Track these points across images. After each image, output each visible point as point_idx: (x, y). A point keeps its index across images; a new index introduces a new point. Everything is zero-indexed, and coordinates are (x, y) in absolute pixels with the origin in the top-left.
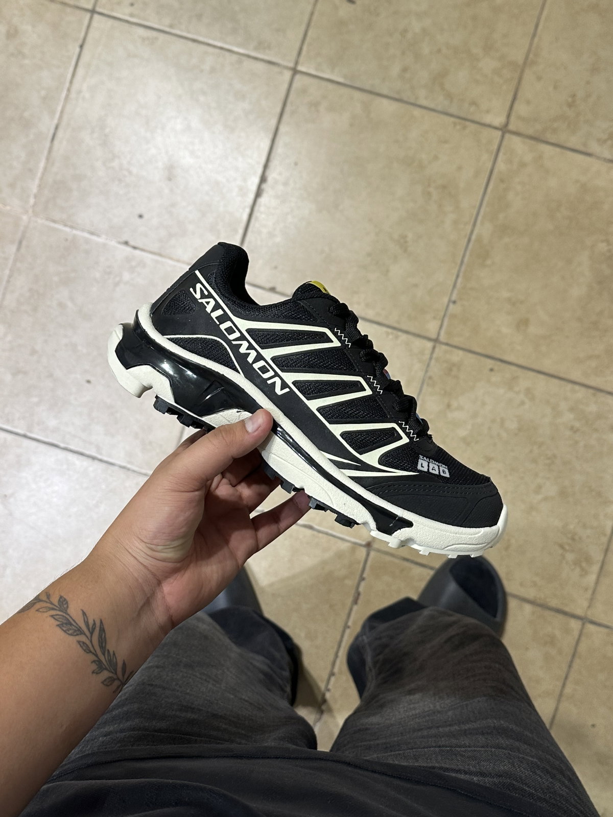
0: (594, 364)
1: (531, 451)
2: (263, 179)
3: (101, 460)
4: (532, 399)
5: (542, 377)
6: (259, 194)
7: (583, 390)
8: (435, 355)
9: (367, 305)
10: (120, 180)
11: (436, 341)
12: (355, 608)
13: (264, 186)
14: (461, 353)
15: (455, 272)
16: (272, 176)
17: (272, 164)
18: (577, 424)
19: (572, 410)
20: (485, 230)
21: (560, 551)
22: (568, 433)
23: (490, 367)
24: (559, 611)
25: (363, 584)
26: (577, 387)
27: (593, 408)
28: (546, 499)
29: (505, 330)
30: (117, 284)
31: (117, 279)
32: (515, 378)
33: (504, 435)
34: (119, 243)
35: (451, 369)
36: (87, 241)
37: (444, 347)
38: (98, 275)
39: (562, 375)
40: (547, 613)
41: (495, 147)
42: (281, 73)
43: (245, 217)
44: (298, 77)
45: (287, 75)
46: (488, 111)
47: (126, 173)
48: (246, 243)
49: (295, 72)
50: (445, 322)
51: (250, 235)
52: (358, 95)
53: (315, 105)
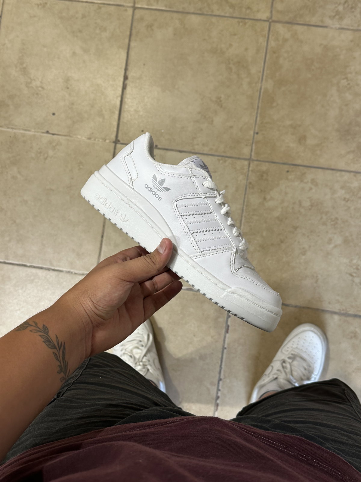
0: (351, 156)
1: (321, 218)
2: (126, 78)
3: (54, 270)
4: (317, 185)
5: (320, 170)
6: (124, 87)
7: (348, 174)
8: (251, 169)
9: (203, 145)
10: (37, 94)
11: (250, 160)
12: (227, 335)
13: (127, 82)
14: (267, 164)
15: (255, 114)
16: (130, 74)
17: (129, 68)
18: (347, 196)
19: (342, 188)
20: (269, 85)
21: (351, 278)
22: (343, 203)
23: (287, 170)
24: (355, 316)
25: (230, 319)
26: (343, 173)
27: (355, 184)
28: (335, 246)
29: (292, 145)
30: (46, 159)
31: (46, 155)
32: (304, 174)
33: (302, 211)
34: (43, 133)
35: (262, 176)
36: (24, 135)
37: (255, 162)
38: (33, 155)
39: (333, 167)
40: (349, 319)
41: (267, 32)
42: (126, 10)
43: (118, 103)
44: (137, 11)
45: (130, 11)
46: (258, 11)
47: (40, 89)
48: (122, 119)
49: (134, 8)
50: (254, 148)
51: (124, 115)
52: (175, 15)
53: (150, 27)
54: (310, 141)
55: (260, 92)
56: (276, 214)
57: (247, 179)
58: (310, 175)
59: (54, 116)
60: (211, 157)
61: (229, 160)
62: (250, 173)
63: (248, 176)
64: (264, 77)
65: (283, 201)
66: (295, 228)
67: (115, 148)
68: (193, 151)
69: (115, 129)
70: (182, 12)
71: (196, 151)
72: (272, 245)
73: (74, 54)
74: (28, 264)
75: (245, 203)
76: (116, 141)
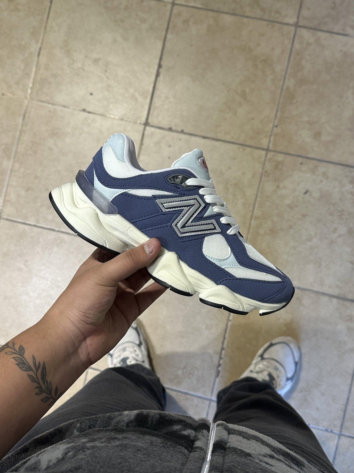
1: (329, 209)
2: (160, 66)
5: (331, 165)
6: (158, 75)
8: (268, 158)
10: (78, 75)
11: (267, 150)
13: (161, 70)
14: (283, 155)
16: (164, 63)
17: (164, 57)
19: (351, 182)
20: (290, 83)
21: (351, 265)
22: (350, 196)
23: (301, 162)
24: (352, 301)
26: (352, 169)
28: (340, 236)
29: (308, 140)
30: (81, 134)
31: (81, 131)
32: (316, 167)
33: (312, 200)
34: (80, 111)
36: (62, 111)
37: (272, 153)
38: (70, 130)
39: (343, 163)
41: (292, 36)
42: (165, 6)
43: (151, 89)
44: (175, 7)
45: (169, 7)
46: (286, 16)
47: (81, 70)
48: (153, 104)
49: (173, 4)
50: (272, 139)
51: (155, 99)
52: (210, 14)
53: (186, 22)
54: (325, 138)
55: (282, 90)
56: (288, 202)
57: (263, 168)
58: (322, 168)
59: (91, 97)
60: (231, 145)
61: (248, 149)
62: (267, 162)
63: (264, 165)
64: (287, 76)
65: (294, 191)
66: (304, 216)
67: (144, 129)
68: (216, 138)
69: (146, 113)
70: (217, 11)
71: (219, 138)
72: (282, 229)
73: (115, 41)
74: (57, 229)
75: (260, 190)
76: (146, 124)
